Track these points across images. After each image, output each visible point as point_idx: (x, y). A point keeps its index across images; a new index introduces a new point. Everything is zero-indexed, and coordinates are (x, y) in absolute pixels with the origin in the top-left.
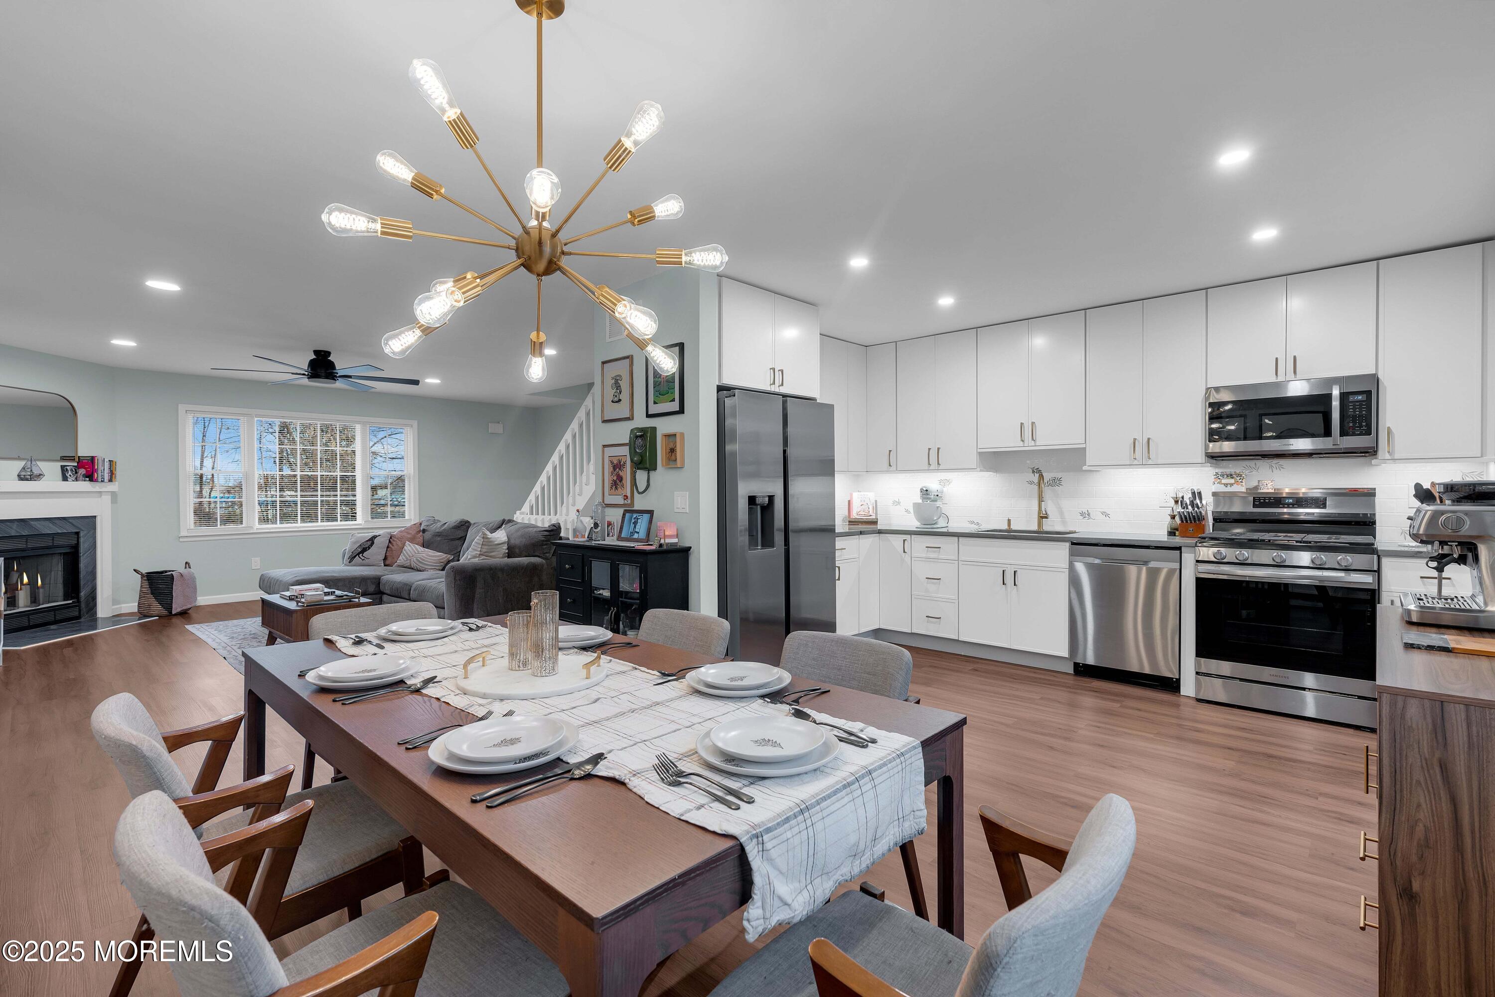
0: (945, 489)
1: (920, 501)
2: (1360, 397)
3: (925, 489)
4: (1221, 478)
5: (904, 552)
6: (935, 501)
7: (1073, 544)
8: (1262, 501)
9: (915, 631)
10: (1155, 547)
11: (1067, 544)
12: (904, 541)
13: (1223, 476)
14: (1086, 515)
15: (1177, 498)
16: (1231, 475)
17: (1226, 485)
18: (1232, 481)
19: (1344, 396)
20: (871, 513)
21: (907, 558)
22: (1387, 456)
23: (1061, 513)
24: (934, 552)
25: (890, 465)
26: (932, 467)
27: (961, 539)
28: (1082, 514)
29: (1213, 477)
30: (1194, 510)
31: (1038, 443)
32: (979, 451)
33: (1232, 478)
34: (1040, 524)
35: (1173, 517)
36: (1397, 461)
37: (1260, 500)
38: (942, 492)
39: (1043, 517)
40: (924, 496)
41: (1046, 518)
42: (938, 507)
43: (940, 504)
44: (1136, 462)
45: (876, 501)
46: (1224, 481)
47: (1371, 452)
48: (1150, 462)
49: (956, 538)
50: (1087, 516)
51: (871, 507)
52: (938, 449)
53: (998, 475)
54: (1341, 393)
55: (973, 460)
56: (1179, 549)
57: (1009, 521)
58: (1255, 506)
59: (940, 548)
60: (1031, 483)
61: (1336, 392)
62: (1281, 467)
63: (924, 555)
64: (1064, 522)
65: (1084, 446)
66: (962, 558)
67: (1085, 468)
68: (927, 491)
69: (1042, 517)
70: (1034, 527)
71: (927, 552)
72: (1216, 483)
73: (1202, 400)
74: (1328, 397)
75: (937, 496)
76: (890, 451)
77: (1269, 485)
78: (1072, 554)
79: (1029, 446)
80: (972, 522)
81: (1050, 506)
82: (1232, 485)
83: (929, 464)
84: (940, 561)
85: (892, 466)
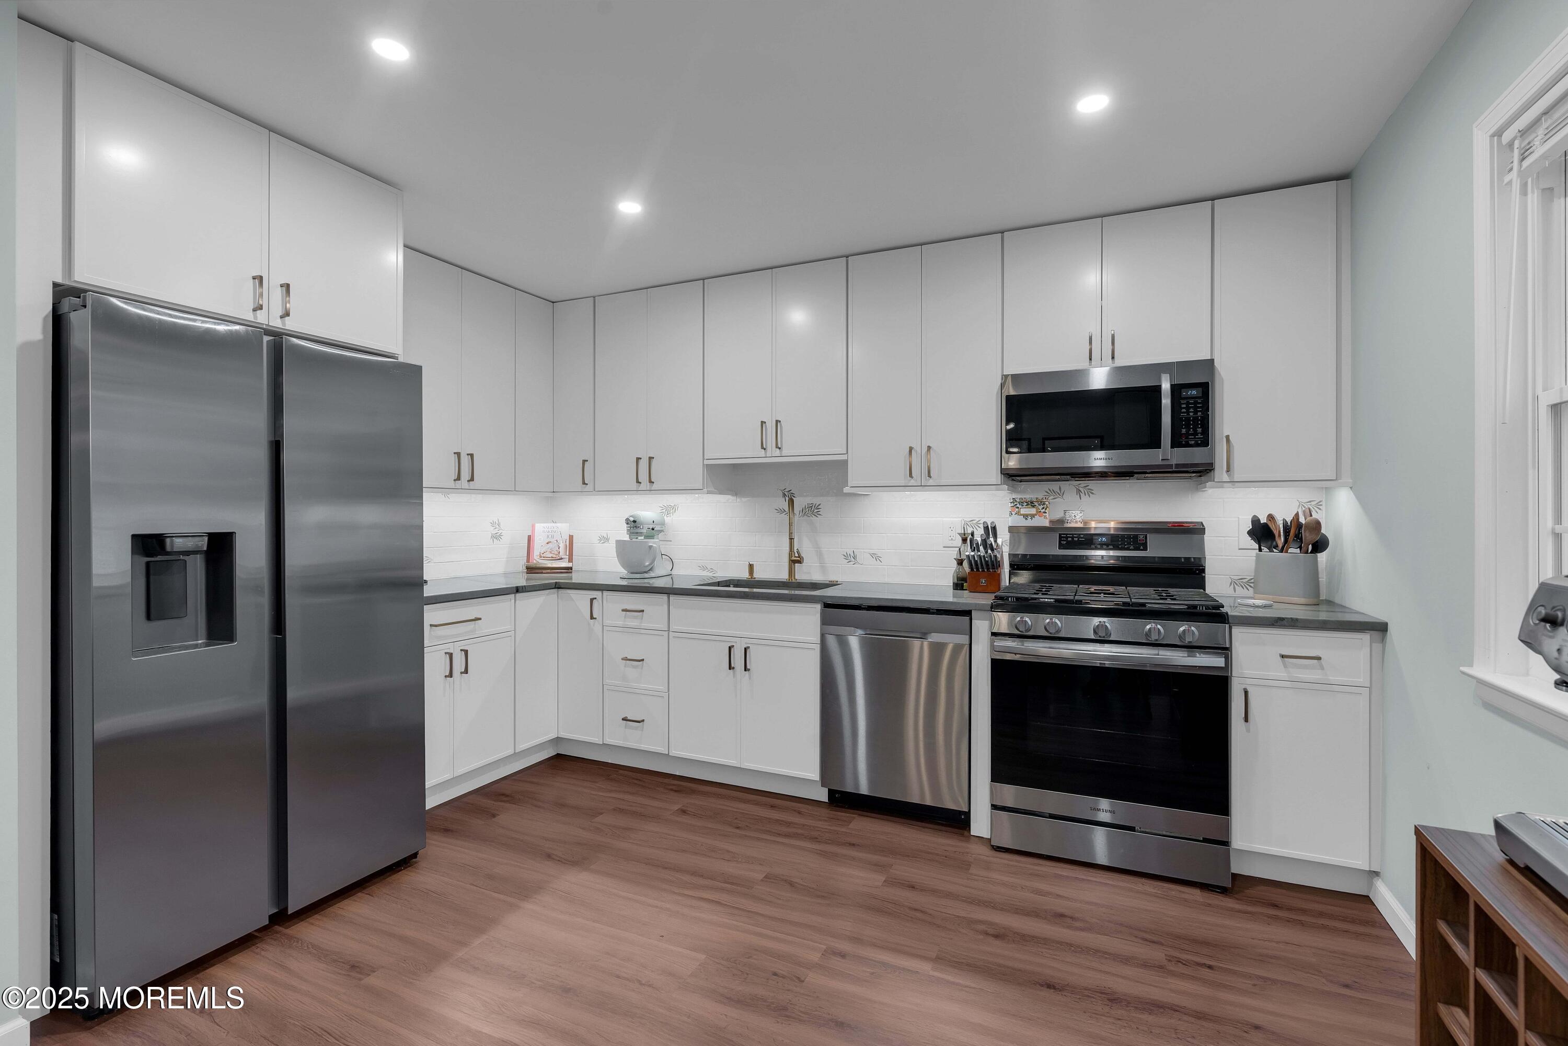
0: (667, 520)
1: (627, 538)
2: (1194, 392)
3: (632, 519)
4: (1020, 507)
5: (592, 617)
6: (652, 537)
7: (827, 606)
8: (1070, 539)
9: (608, 741)
10: (937, 610)
11: (818, 607)
12: (592, 600)
13: (1021, 503)
14: (851, 558)
15: (965, 534)
16: (1032, 503)
17: (1026, 516)
18: (1033, 511)
19: (1176, 389)
20: (562, 554)
21: (596, 626)
22: (1225, 477)
23: (820, 555)
24: (635, 618)
25: (584, 483)
26: (642, 487)
27: (672, 598)
28: (846, 556)
29: (1010, 505)
30: (986, 552)
31: (785, 452)
32: (706, 462)
33: (1034, 506)
34: (791, 572)
35: (960, 562)
36: (1237, 484)
37: (1067, 538)
38: (663, 524)
39: (795, 560)
40: (632, 530)
41: (799, 562)
42: (651, 547)
43: (654, 543)
44: (912, 482)
45: (571, 537)
46: (1023, 511)
47: (1204, 471)
48: (931, 482)
49: (665, 597)
50: (853, 559)
51: (562, 545)
52: (651, 458)
53: (738, 500)
54: (1172, 385)
55: (698, 475)
56: (968, 613)
57: (751, 567)
58: (1061, 546)
59: (643, 611)
60: (782, 511)
61: (1166, 386)
62: (1090, 492)
63: (620, 623)
64: (823, 568)
65: (844, 457)
66: (673, 628)
67: (846, 490)
68: (634, 522)
69: (794, 562)
70: (784, 576)
71: (625, 617)
72: (1013, 513)
73: (997, 394)
74: (1157, 389)
75: (653, 529)
76: (584, 461)
77: (1078, 517)
78: (825, 622)
79: (773, 456)
80: (704, 568)
81: (805, 547)
82: (1033, 516)
83: (638, 482)
84: (643, 631)
85: (587, 484)
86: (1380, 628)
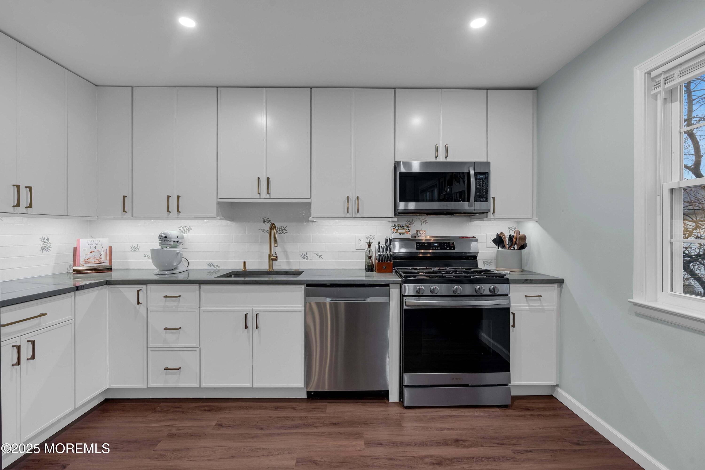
0: (185, 236)
1: (159, 247)
2: (482, 176)
3: (164, 236)
4: (398, 229)
5: (139, 303)
6: (175, 247)
7: (308, 286)
8: (421, 245)
9: (151, 385)
10: (369, 284)
11: (303, 287)
12: (138, 291)
13: (398, 227)
14: (305, 256)
15: (369, 243)
16: (403, 227)
17: (400, 233)
18: (404, 231)
19: (476, 174)
20: (103, 259)
21: (142, 309)
22: (492, 216)
23: (286, 255)
24: (174, 301)
25: (124, 211)
26: (171, 215)
27: (202, 286)
28: (302, 256)
29: (392, 228)
30: (386, 252)
31: (272, 196)
32: (219, 200)
33: (404, 229)
34: (271, 265)
35: (370, 258)
36: (496, 219)
37: (419, 244)
38: (182, 238)
39: (273, 259)
40: (163, 243)
41: (276, 260)
42: (178, 253)
43: (180, 251)
44: (348, 215)
45: (110, 248)
46: (399, 231)
47: (483, 214)
48: (358, 215)
49: (197, 286)
50: (306, 257)
51: (103, 254)
52: (179, 197)
53: (234, 224)
54: (474, 172)
55: (214, 209)
56: (387, 285)
57: (245, 263)
58: (417, 248)
59: (180, 296)
60: (263, 230)
61: (472, 172)
62: (426, 222)
63: (162, 305)
64: (288, 263)
65: (309, 200)
66: (203, 305)
67: (310, 219)
68: (166, 237)
69: (273, 260)
70: (265, 267)
71: (165, 301)
72: (394, 232)
73: (392, 171)
74: (469, 174)
75: (177, 242)
76: (125, 197)
77: (423, 234)
78: (307, 295)
79: (265, 198)
80: (210, 265)
81: (278, 251)
82: (404, 233)
83: (168, 211)
84: (179, 309)
85: (127, 212)
86: (560, 282)
